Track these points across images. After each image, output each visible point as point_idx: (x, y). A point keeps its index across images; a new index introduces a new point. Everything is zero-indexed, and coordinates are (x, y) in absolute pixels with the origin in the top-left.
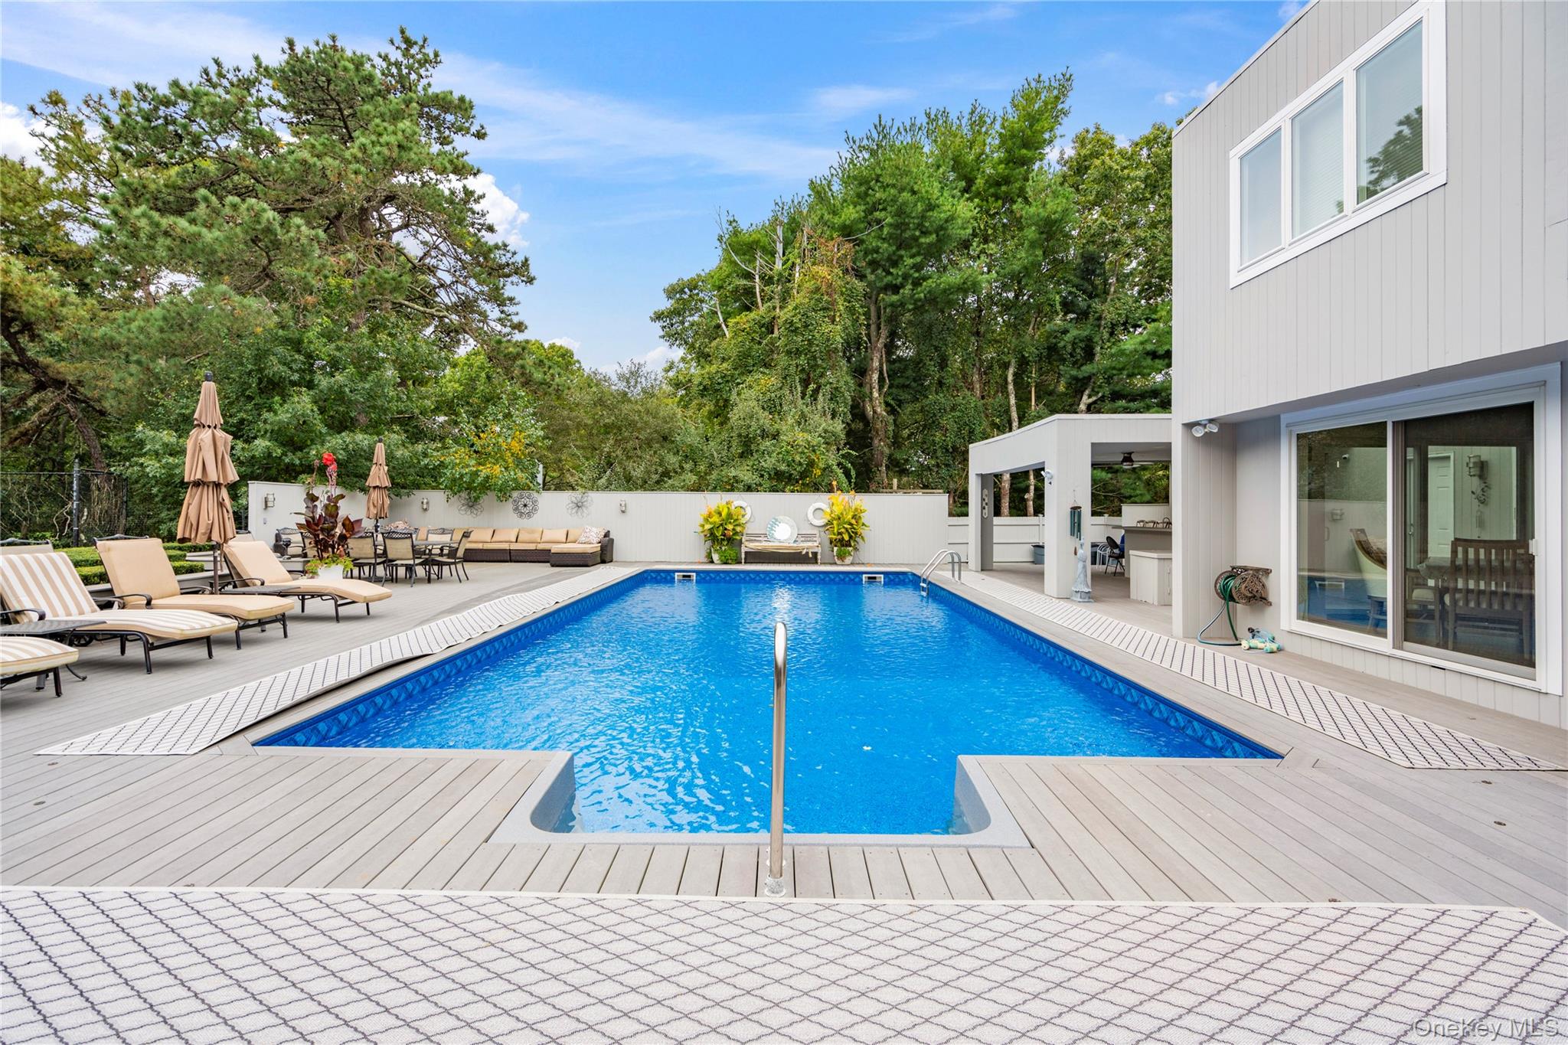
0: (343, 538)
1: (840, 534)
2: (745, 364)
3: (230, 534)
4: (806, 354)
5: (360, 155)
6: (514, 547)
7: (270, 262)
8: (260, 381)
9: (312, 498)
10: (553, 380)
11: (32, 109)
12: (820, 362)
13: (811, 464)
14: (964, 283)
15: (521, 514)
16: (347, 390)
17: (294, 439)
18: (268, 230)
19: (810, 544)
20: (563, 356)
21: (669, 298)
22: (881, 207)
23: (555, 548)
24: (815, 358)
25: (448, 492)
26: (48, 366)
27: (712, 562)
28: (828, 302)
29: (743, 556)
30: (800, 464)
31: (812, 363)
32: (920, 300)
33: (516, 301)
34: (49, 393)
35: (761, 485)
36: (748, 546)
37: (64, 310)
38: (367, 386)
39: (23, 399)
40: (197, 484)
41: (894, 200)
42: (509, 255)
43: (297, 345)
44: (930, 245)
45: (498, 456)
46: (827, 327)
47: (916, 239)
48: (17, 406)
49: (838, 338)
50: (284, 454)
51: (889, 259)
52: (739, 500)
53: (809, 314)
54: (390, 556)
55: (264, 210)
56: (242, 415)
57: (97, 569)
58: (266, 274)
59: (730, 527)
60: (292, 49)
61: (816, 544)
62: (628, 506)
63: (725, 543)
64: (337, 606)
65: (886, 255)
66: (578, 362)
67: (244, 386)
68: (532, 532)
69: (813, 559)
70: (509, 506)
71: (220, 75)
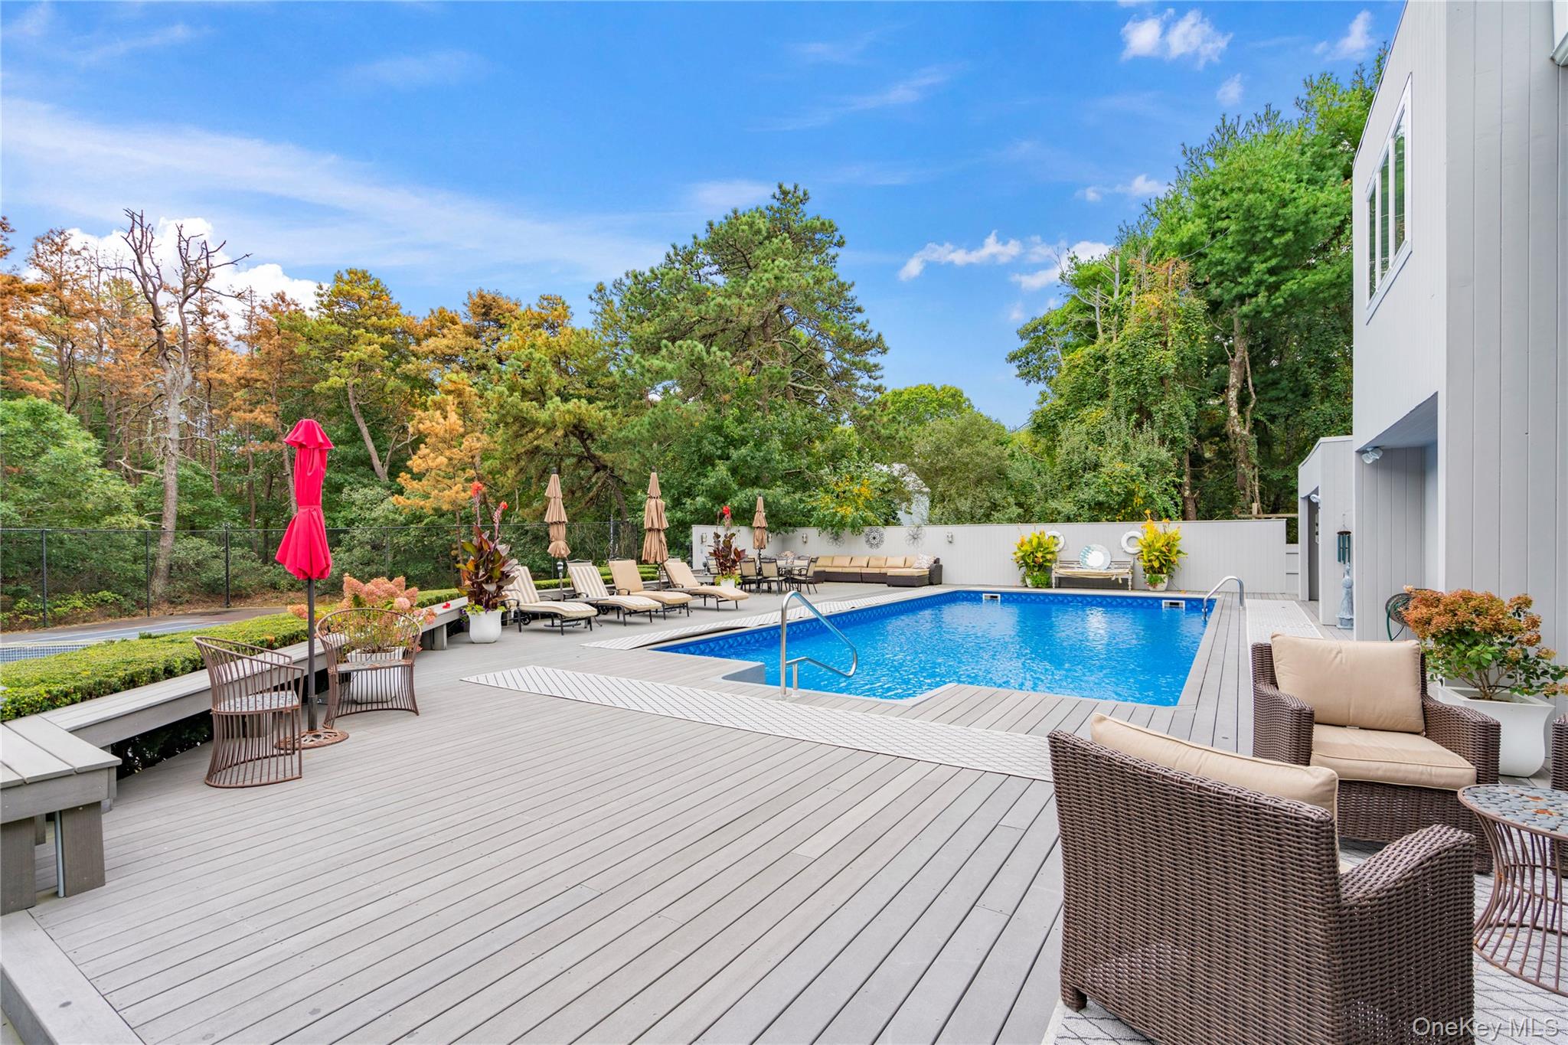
0: (734, 562)
1: (1150, 561)
2: (1079, 398)
3: (665, 559)
4: (1136, 383)
5: (751, 292)
6: (864, 571)
7: (703, 377)
8: (700, 456)
9: (717, 536)
10: (897, 433)
11: (591, 297)
12: (1150, 390)
13: (1131, 494)
14: (1339, 276)
15: (872, 545)
16: (749, 458)
17: (719, 496)
18: (700, 358)
19: (1121, 571)
20: (953, 396)
21: (1022, 338)
22: (1223, 215)
23: (891, 572)
24: (1144, 386)
25: (820, 529)
26: (600, 457)
27: (1027, 586)
28: (1159, 328)
29: (1054, 581)
30: (1119, 494)
31: (1142, 391)
32: (1280, 305)
33: (880, 366)
34: (602, 473)
35: (1080, 515)
36: (1058, 571)
37: (606, 423)
38: (762, 454)
39: (590, 478)
40: (650, 530)
41: (1239, 205)
42: (867, 333)
43: (718, 429)
44: (1287, 244)
45: (853, 500)
46: (1157, 354)
47: (1270, 240)
48: (588, 482)
49: (1169, 364)
50: (713, 506)
51: (1238, 267)
52: (1050, 530)
53: (1138, 343)
54: (765, 575)
55: (696, 346)
56: (691, 481)
57: (610, 577)
58: (703, 384)
59: (1039, 555)
60: (711, 228)
61: (1127, 571)
62: (955, 537)
63: (1036, 569)
64: (718, 602)
65: (1233, 264)
66: (968, 400)
67: (691, 461)
68: (878, 559)
69: (1124, 585)
70: (863, 538)
71: (677, 254)
